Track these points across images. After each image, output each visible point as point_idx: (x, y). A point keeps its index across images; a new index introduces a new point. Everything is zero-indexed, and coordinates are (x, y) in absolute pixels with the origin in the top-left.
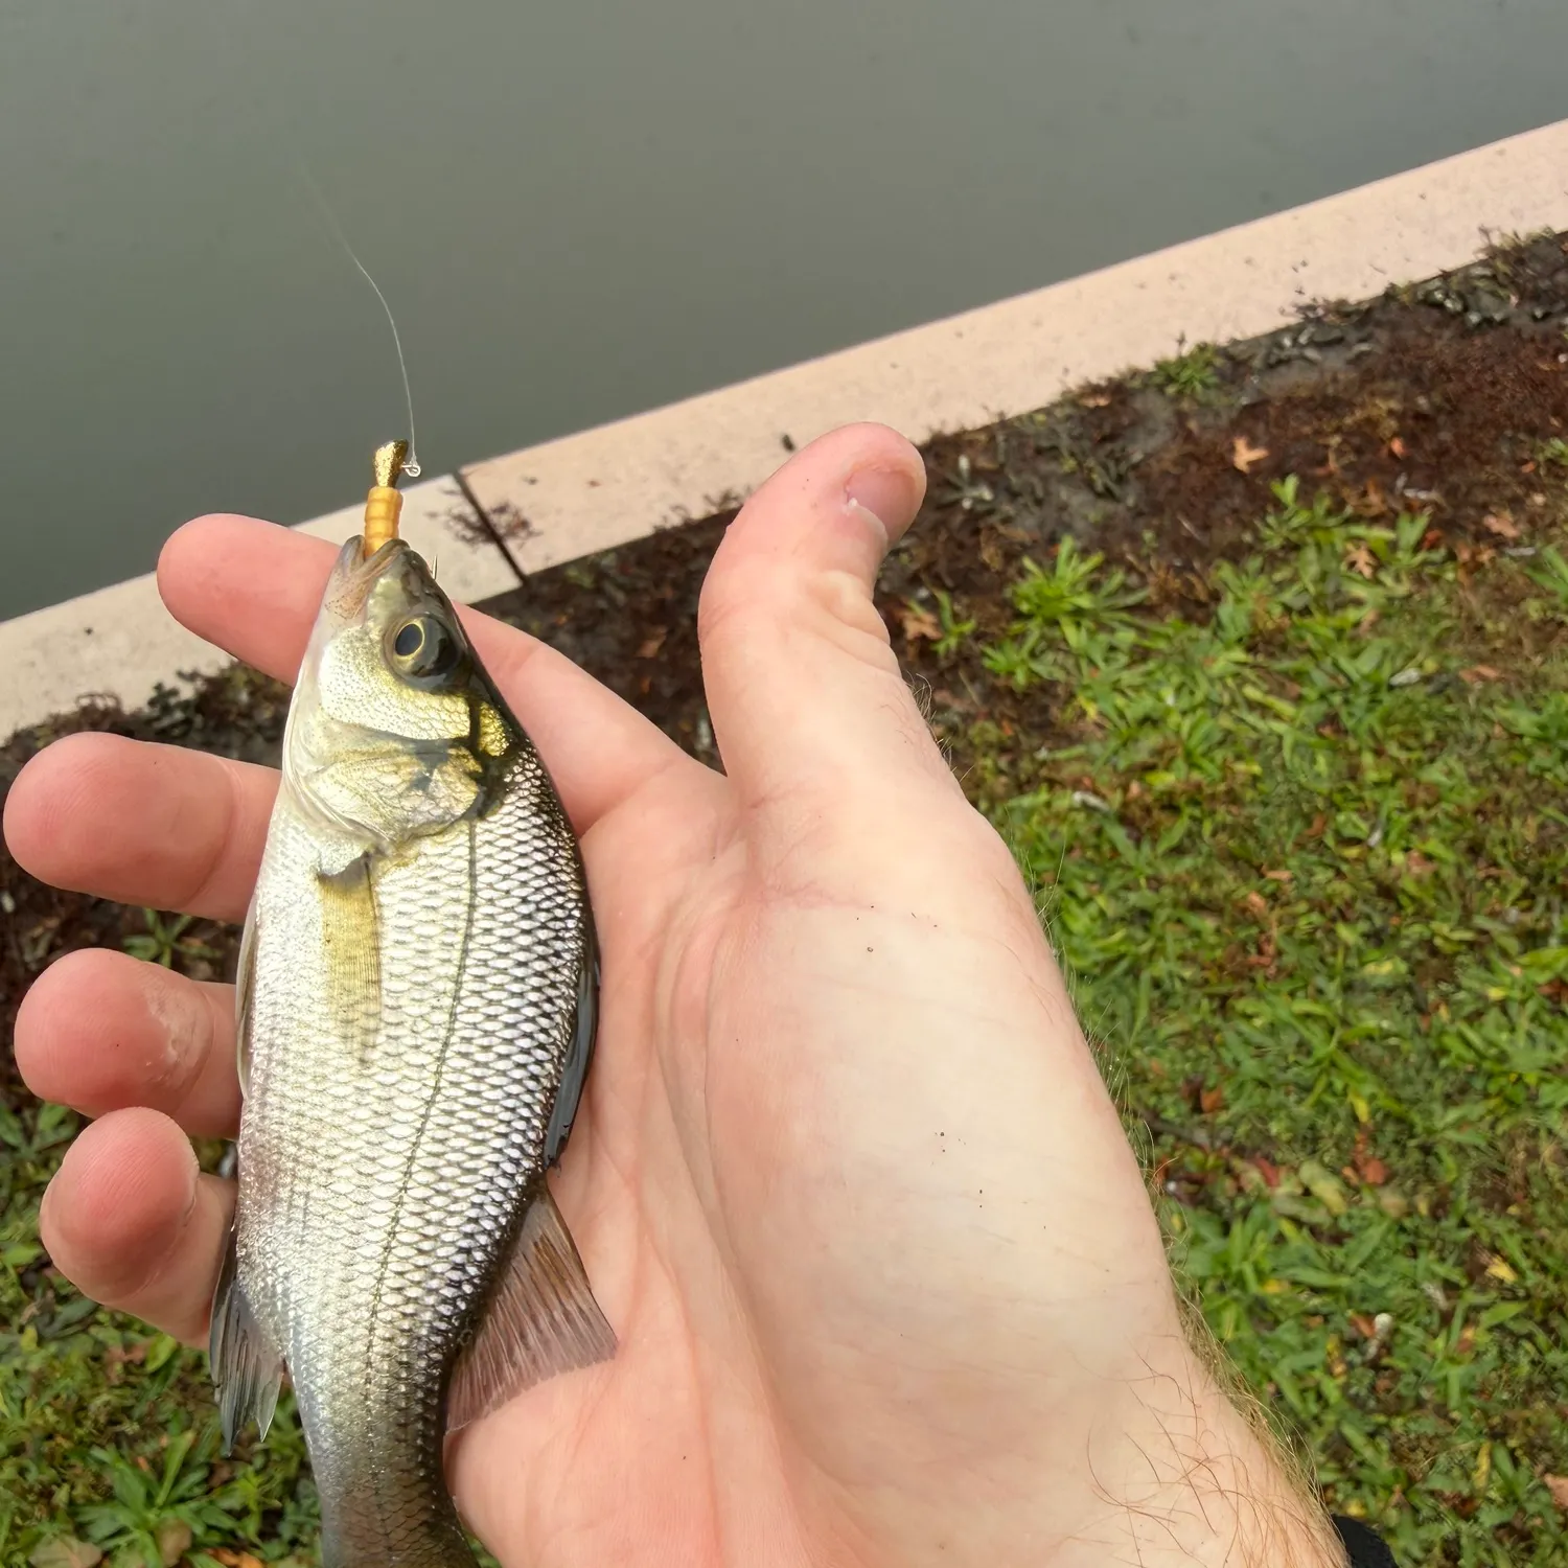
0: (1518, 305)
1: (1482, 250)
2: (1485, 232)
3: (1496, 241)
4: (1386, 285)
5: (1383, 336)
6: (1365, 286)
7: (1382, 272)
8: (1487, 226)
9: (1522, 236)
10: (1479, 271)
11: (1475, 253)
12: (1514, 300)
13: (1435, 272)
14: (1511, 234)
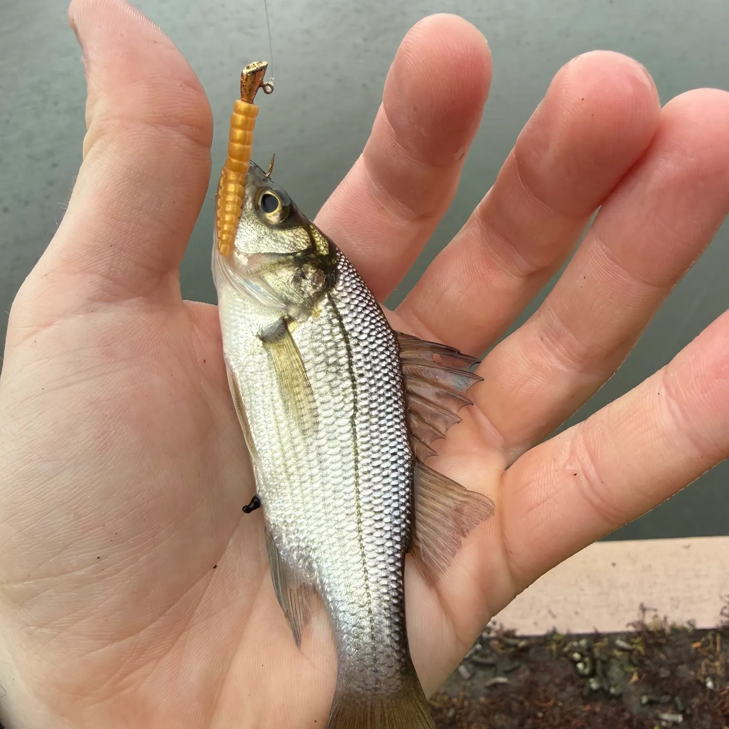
0: (636, 683)
1: (634, 625)
2: (643, 609)
3: (648, 620)
4: (551, 629)
5: (525, 674)
6: (535, 624)
7: (554, 616)
8: (646, 605)
9: (670, 622)
10: (620, 643)
11: (628, 625)
12: (635, 678)
13: (589, 630)
14: (661, 617)
